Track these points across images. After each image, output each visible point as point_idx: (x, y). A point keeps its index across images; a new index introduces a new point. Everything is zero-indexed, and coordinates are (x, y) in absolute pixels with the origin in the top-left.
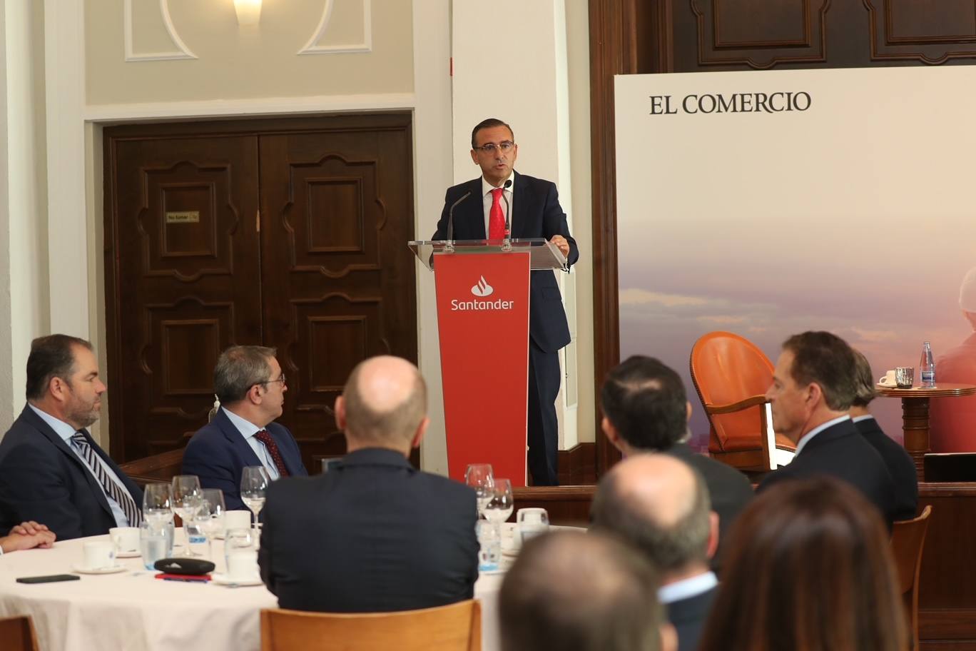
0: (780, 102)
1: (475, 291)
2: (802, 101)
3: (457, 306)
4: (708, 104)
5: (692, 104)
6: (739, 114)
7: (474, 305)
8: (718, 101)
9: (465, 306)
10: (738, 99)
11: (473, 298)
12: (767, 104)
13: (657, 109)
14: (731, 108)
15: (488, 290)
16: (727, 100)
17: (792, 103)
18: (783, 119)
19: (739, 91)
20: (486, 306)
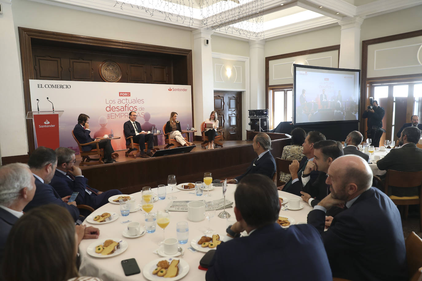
0: (65, 87)
1: (45, 123)
2: (69, 87)
3: (40, 127)
4: (50, 86)
5: (47, 86)
6: (57, 88)
7: (45, 126)
8: (52, 86)
9: (43, 126)
10: (56, 86)
11: (44, 125)
12: (62, 87)
13: (39, 87)
14: (55, 87)
15: (49, 123)
16: (54, 86)
17: (67, 87)
18: (65, 90)
19: (56, 84)
20: (48, 126)
